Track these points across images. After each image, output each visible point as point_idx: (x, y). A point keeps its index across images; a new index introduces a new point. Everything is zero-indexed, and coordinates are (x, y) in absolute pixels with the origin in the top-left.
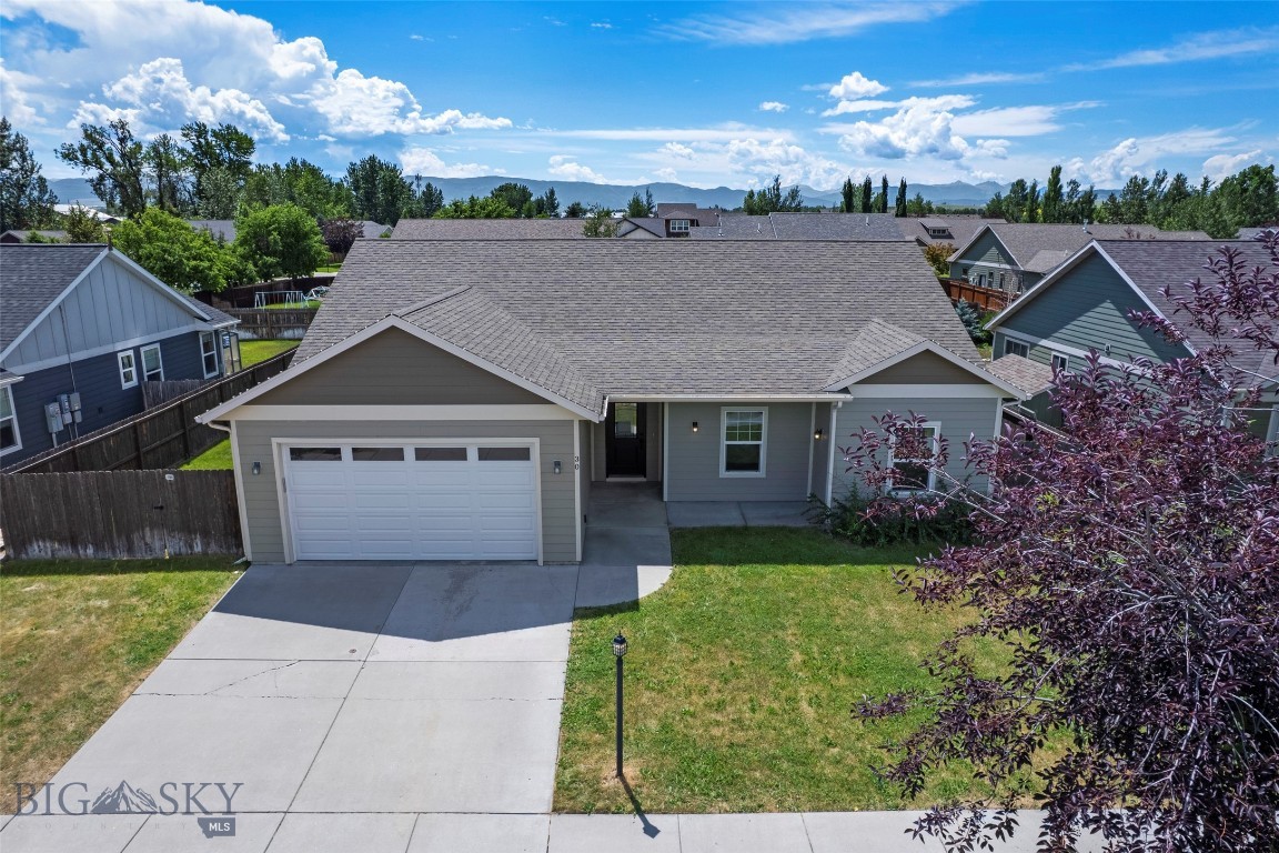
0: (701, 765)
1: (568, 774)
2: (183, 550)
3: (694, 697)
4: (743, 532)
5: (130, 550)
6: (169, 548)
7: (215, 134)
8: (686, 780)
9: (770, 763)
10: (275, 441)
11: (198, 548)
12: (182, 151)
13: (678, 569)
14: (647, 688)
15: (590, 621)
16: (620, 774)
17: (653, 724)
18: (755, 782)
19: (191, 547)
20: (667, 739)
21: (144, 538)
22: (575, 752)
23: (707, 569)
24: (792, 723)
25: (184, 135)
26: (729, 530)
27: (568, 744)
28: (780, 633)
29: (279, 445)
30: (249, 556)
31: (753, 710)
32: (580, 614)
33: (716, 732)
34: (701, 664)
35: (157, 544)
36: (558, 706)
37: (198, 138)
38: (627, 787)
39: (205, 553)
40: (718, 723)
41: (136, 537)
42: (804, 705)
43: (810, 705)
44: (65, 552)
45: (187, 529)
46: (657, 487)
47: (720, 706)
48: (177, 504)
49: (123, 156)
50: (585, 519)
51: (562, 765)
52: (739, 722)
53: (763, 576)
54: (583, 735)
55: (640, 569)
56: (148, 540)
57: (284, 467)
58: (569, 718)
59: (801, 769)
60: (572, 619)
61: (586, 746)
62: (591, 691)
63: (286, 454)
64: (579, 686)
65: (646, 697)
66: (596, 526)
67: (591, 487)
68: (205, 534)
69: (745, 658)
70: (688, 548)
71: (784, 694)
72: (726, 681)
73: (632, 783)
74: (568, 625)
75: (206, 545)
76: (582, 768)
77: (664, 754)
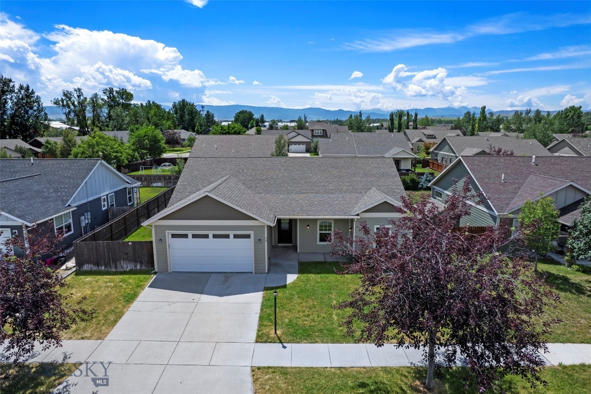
0: (300, 331)
1: (260, 333)
2: (134, 268)
3: (300, 313)
4: (324, 263)
5: (116, 268)
6: (129, 266)
7: (117, 92)
8: (295, 335)
9: (321, 331)
10: (167, 232)
11: (138, 267)
12: (102, 99)
13: (300, 275)
14: (286, 311)
15: (269, 291)
16: (276, 333)
17: (287, 320)
18: (316, 336)
19: (136, 267)
20: (290, 324)
21: (121, 264)
22: (263, 327)
23: (309, 275)
24: (329, 321)
25: (104, 93)
26: (319, 262)
27: (261, 326)
28: (330, 295)
29: (168, 233)
30: (156, 270)
31: (318, 317)
32: (266, 289)
33: (306, 323)
34: (304, 304)
35: (125, 266)
36: (258, 315)
37: (110, 94)
38: (277, 336)
39: (141, 269)
40: (306, 320)
41: (118, 263)
42: (334, 316)
43: (336, 315)
44: (95, 268)
45: (135, 261)
46: (295, 248)
47: (308, 316)
48: (132, 253)
49: (79, 103)
50: (269, 258)
51: (259, 331)
52: (313, 320)
53: (328, 278)
54: (265, 323)
55: (288, 275)
56: (122, 264)
57: (170, 240)
58: (261, 318)
59: (330, 333)
60: (264, 291)
61: (266, 326)
62: (268, 311)
63: (170, 236)
64: (265, 310)
65: (285, 313)
66: (273, 261)
67: (272, 248)
68: (141, 263)
69: (318, 302)
70: (304, 268)
71: (328, 313)
72: (311, 309)
73: (279, 335)
74: (262, 292)
75: (141, 266)
76: (264, 331)
77: (289, 328)
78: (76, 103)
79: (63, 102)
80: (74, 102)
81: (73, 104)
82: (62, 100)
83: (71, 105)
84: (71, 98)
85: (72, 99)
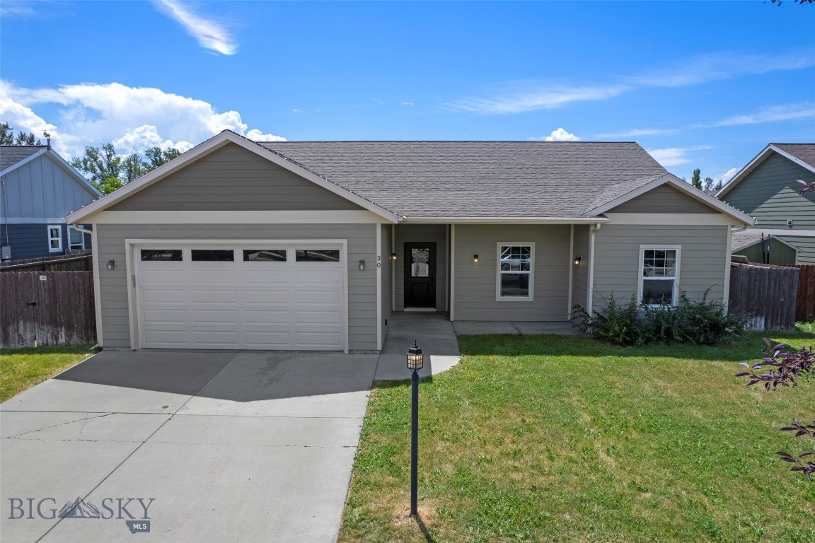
0: (503, 506)
1: (357, 512)
2: (50, 341)
3: (489, 447)
5: (6, 341)
6: (42, 336)
7: (165, 154)
8: (487, 520)
10: (128, 241)
11: (62, 340)
12: (145, 164)
13: (465, 358)
14: (442, 439)
15: (387, 390)
16: (414, 512)
17: (449, 469)
18: (566, 523)
19: (57, 339)
20: (462, 481)
21: (17, 331)
22: (367, 492)
24: (594, 469)
25: (147, 155)
26: (507, 335)
27: (360, 482)
29: (132, 245)
30: (100, 343)
31: (551, 459)
33: (514, 476)
34: (493, 421)
35: (28, 336)
36: (353, 452)
37: (155, 156)
38: (422, 526)
39: (68, 344)
40: (516, 470)
41: (11, 329)
42: (603, 455)
43: (608, 455)
45: (54, 323)
47: (516, 454)
48: (48, 301)
49: (109, 165)
50: (385, 322)
51: (351, 504)
52: (538, 468)
54: (375, 477)
55: (433, 358)
56: (21, 332)
57: (134, 264)
58: (361, 462)
60: (370, 388)
61: (379, 487)
62: (385, 440)
63: (138, 255)
64: (373, 437)
65: (440, 447)
68: (69, 328)
71: (580, 446)
72: (520, 435)
73: (427, 523)
74: (368, 393)
75: (69, 336)
76: (373, 507)
77: (462, 495)
78: (105, 166)
79: (85, 164)
80: (102, 164)
81: (101, 167)
82: (85, 162)
83: (97, 168)
84: (97, 158)
85: (99, 160)
